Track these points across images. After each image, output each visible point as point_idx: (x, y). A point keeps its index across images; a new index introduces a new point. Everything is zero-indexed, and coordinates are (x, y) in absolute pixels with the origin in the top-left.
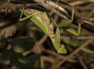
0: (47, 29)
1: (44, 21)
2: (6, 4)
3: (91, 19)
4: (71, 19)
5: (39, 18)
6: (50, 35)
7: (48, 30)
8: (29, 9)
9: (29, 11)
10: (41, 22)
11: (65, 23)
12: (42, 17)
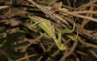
0: (50, 32)
1: (48, 26)
2: (19, 12)
3: (89, 31)
4: (73, 30)
5: (44, 24)
6: (53, 37)
7: (52, 33)
8: (36, 17)
9: (37, 18)
10: (46, 27)
11: (67, 31)
12: (47, 23)
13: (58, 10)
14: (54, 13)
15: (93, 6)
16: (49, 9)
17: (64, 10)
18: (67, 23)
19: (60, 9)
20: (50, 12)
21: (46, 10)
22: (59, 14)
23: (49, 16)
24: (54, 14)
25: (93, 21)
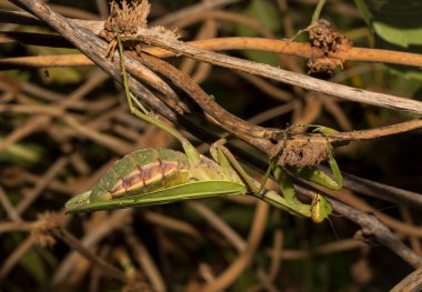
13: (135, 36)
14: (117, 48)
15: (217, 20)
16: (97, 32)
17: (161, 35)
18: (166, 88)
19: (142, 31)
20: (98, 41)
21: (84, 35)
22: (135, 49)
23: (97, 60)
24: (117, 54)
25: (284, 81)
